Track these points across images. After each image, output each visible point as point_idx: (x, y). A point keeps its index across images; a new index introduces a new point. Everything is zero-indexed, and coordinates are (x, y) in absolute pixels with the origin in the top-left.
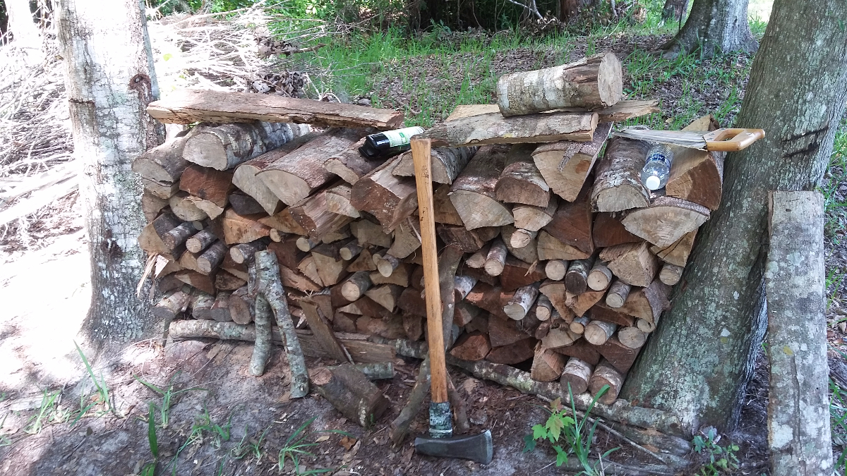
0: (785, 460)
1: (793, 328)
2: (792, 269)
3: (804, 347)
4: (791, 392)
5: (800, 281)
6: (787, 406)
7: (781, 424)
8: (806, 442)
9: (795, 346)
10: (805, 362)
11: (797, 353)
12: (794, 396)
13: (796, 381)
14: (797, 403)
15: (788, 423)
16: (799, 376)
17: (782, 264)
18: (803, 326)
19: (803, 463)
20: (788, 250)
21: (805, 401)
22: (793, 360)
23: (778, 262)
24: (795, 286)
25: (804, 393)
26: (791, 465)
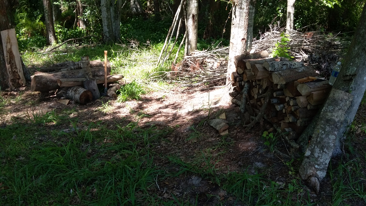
0: (306, 160)
1: (322, 126)
2: (328, 110)
3: (323, 132)
4: (315, 142)
5: (329, 114)
6: (312, 146)
7: (309, 150)
8: (313, 157)
9: (321, 131)
10: (321, 136)
11: (320, 133)
12: (315, 144)
13: (317, 140)
14: (315, 146)
15: (310, 150)
16: (318, 139)
17: (327, 108)
18: (325, 126)
19: (310, 162)
20: (329, 105)
21: (317, 146)
22: (319, 134)
23: (326, 107)
24: (327, 115)
25: (318, 144)
26: (307, 161)
